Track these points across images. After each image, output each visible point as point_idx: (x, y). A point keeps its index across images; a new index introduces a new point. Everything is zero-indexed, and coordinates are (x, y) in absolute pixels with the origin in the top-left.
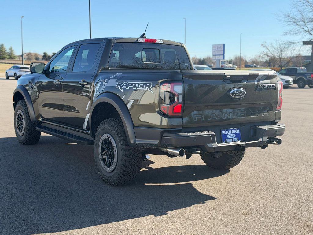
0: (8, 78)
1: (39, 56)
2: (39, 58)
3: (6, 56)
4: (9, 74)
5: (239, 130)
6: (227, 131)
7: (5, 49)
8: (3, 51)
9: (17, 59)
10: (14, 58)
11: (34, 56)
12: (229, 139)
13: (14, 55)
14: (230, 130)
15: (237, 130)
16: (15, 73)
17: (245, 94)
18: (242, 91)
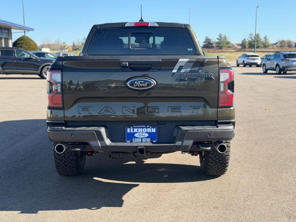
0: (238, 65)
1: (292, 44)
2: (291, 45)
3: (260, 45)
4: (239, 62)
5: (155, 129)
6: (135, 129)
7: (260, 38)
8: (258, 40)
9: (270, 47)
10: (268, 46)
11: (287, 43)
12: (138, 138)
13: (268, 43)
14: (140, 128)
15: (152, 129)
16: (244, 61)
17: (153, 85)
18: (146, 82)
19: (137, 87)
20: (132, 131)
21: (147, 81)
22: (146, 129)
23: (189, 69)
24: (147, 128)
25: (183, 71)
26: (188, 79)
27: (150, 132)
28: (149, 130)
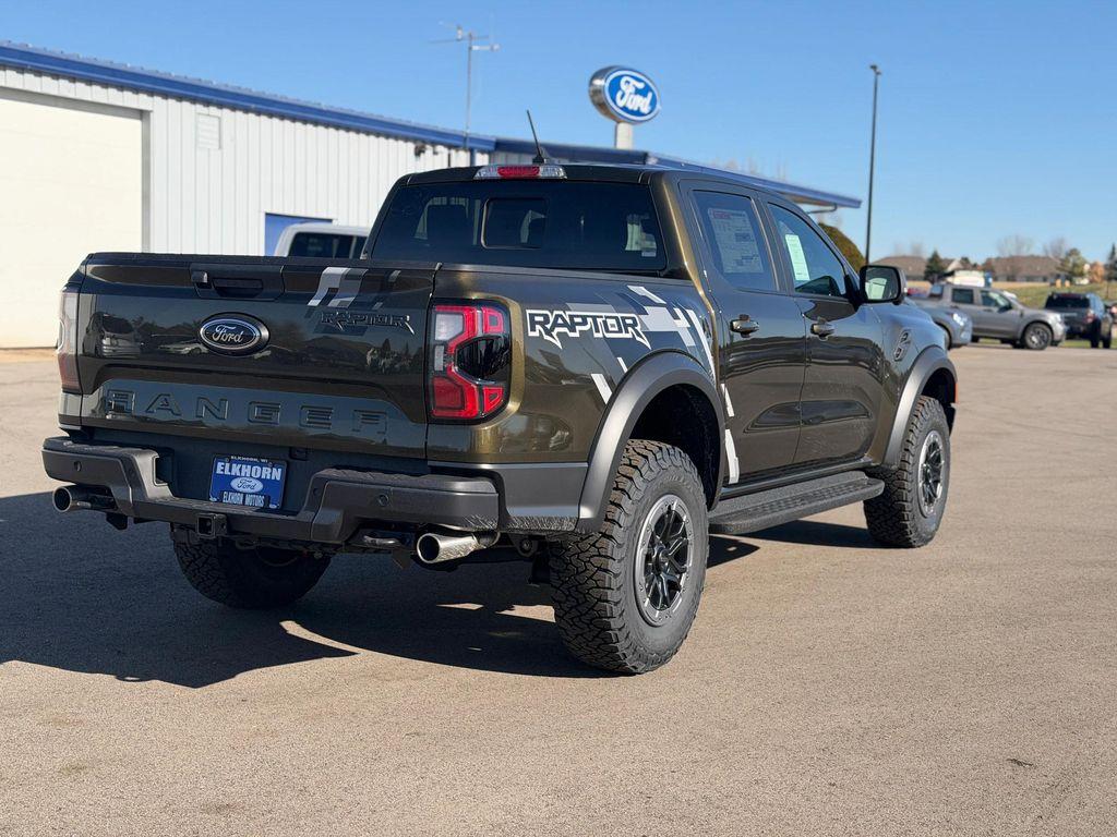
6: (234, 465)
12: (236, 492)
14: (247, 463)
15: (275, 470)
17: (257, 339)
18: (240, 328)
19: (220, 342)
20: (227, 472)
21: (244, 328)
22: (259, 468)
23: (352, 299)
24: (261, 466)
25: (334, 303)
26: (344, 327)
27: (268, 477)
28: (266, 472)
